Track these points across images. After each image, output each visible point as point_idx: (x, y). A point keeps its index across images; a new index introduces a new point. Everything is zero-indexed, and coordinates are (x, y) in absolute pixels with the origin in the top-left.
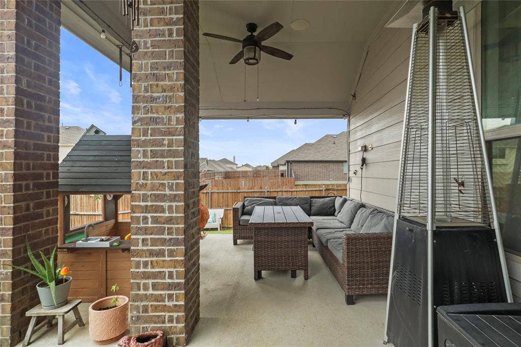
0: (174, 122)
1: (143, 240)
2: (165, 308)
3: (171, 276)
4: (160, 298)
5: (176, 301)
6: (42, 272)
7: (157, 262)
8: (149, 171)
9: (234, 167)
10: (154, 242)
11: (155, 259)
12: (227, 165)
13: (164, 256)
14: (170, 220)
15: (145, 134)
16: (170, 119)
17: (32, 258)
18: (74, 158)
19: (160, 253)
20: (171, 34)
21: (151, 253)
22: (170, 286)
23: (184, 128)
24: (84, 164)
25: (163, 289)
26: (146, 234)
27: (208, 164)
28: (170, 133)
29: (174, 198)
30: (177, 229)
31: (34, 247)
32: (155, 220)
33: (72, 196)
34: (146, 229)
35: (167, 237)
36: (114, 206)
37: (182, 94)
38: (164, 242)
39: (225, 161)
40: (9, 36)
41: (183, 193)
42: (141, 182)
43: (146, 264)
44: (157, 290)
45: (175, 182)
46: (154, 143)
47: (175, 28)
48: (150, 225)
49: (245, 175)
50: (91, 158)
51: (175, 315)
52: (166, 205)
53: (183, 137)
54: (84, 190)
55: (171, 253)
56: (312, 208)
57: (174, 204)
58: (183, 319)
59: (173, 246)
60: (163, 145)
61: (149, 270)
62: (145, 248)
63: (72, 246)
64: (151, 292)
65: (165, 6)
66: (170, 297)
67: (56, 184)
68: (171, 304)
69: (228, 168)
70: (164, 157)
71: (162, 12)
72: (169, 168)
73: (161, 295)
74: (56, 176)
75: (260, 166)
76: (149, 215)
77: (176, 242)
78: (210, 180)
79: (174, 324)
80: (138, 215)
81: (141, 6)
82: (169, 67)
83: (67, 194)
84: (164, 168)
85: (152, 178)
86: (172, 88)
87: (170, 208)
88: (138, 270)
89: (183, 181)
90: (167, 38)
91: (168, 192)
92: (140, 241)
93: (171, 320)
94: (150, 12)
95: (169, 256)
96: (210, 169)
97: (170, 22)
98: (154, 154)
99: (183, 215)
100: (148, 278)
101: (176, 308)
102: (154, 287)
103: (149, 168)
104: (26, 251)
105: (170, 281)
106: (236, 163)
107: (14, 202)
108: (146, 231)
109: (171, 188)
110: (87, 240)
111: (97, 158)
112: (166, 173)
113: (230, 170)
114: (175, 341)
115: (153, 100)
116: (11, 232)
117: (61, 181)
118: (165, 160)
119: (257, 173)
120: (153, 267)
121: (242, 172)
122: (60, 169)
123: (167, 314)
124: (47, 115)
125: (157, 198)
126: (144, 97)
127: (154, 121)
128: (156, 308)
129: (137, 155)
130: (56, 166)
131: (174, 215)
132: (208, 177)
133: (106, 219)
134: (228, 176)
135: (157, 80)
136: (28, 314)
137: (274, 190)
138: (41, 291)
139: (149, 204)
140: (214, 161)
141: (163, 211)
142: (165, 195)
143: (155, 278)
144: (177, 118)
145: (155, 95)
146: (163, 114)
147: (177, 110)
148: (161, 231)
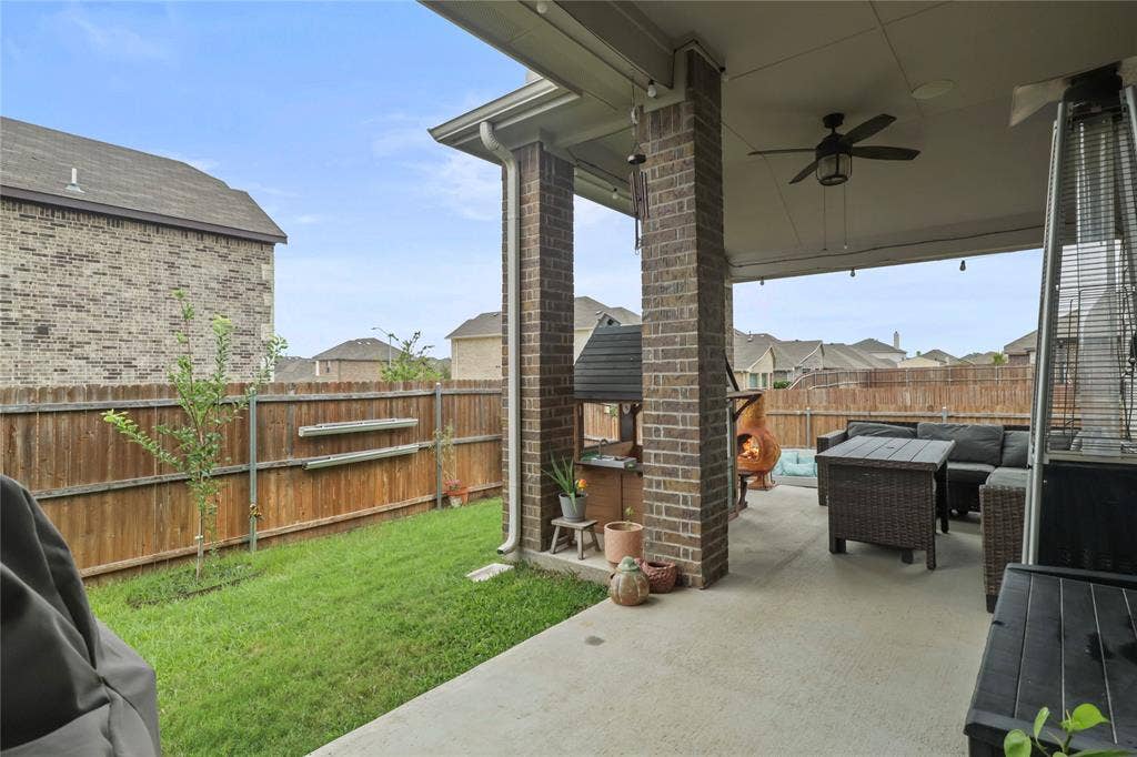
0: (686, 315)
1: (655, 455)
2: (679, 539)
3: (685, 502)
4: (674, 526)
5: (692, 532)
6: (565, 483)
7: (670, 483)
8: (661, 374)
9: (896, 358)
10: (667, 459)
11: (668, 478)
12: (876, 355)
13: (677, 476)
14: (683, 434)
15: (656, 332)
16: (682, 311)
17: (555, 466)
18: (588, 359)
19: (672, 473)
20: (681, 208)
21: (665, 472)
22: (685, 514)
23: (699, 321)
24: (597, 366)
25: (676, 516)
26: (658, 448)
27: (823, 354)
28: (682, 329)
29: (688, 407)
30: (692, 445)
31: (557, 456)
32: (669, 433)
33: (585, 405)
34: (659, 442)
35: (681, 454)
36: (631, 422)
37: (695, 279)
38: (677, 459)
39: (871, 345)
40: (535, 241)
41: (697, 401)
42: (652, 387)
43: (658, 484)
44: (670, 516)
45: (688, 387)
46: (666, 341)
47: (685, 200)
48: (662, 439)
49: (919, 377)
50: (604, 358)
51: (691, 549)
52: (679, 415)
53: (696, 333)
54: (598, 397)
55: (686, 474)
56: (1007, 450)
57: (688, 414)
58: (700, 556)
59: (687, 465)
60: (674, 343)
61: (662, 491)
62: (657, 465)
63: (587, 463)
64: (664, 517)
65: (674, 176)
66: (685, 526)
67: (571, 390)
68: (685, 535)
69: (877, 361)
70: (675, 357)
71: (671, 183)
72: (681, 370)
73: (675, 522)
74: (572, 381)
75: (977, 355)
76: (661, 427)
77: (690, 461)
78: (824, 390)
79: (690, 561)
80: (649, 425)
81: (650, 182)
82: (679, 249)
83: (581, 403)
84: (676, 371)
85: (664, 384)
86: (683, 274)
87: (684, 418)
88: (650, 490)
89: (697, 387)
90: (678, 214)
91: (681, 400)
92: (653, 456)
93: (686, 554)
94: (660, 186)
95: (683, 477)
96: (831, 365)
97: (681, 194)
98: (666, 354)
99: (697, 428)
100: (661, 500)
101: (691, 541)
102: (668, 511)
103: (660, 371)
104: (550, 459)
105: (685, 507)
106: (901, 348)
107: (541, 407)
108: (658, 445)
109: (685, 396)
110: (601, 458)
111: (610, 358)
112: (678, 377)
113: (880, 366)
114: (690, 581)
115: (664, 289)
116: (539, 436)
117: (577, 387)
118: (678, 361)
119: (957, 374)
120: (666, 489)
121: (912, 370)
122: (576, 372)
123: (682, 547)
124: (563, 313)
125: (669, 406)
126: (654, 287)
127: (666, 315)
128: (670, 538)
129: (649, 356)
130: (571, 369)
131: (689, 428)
132: (822, 383)
133: (623, 438)
134: (872, 380)
135: (667, 265)
136: (554, 522)
137: (969, 414)
138: (563, 500)
139: (661, 413)
140: (841, 347)
141: (676, 423)
142: (678, 403)
143: (668, 502)
144: (690, 310)
145: (666, 284)
146: (675, 305)
147: (690, 300)
148: (674, 446)
